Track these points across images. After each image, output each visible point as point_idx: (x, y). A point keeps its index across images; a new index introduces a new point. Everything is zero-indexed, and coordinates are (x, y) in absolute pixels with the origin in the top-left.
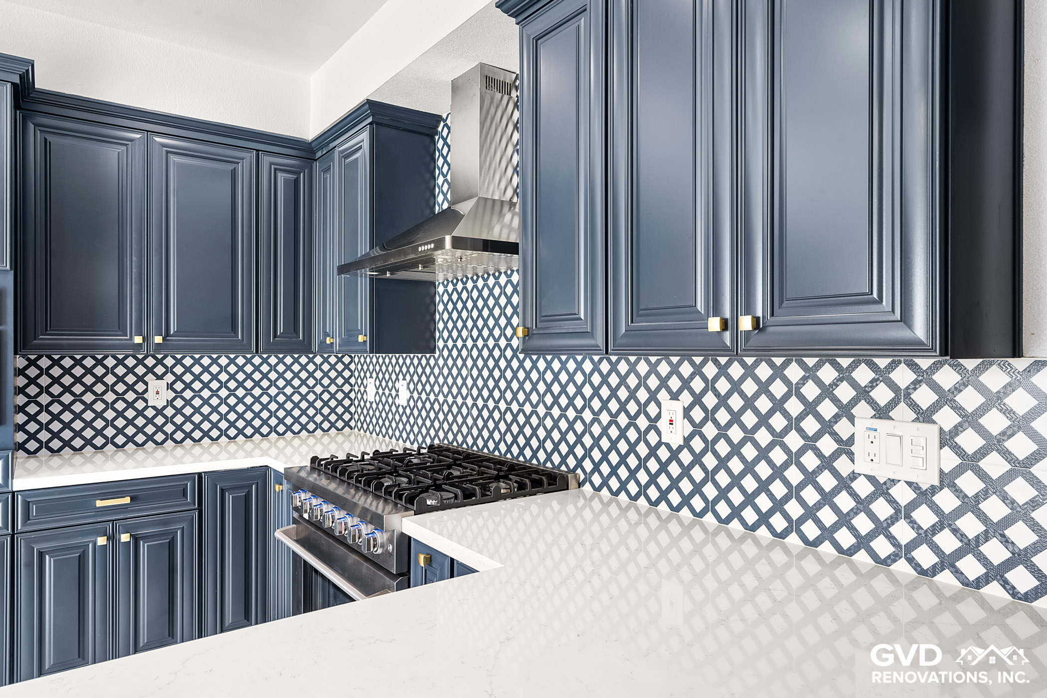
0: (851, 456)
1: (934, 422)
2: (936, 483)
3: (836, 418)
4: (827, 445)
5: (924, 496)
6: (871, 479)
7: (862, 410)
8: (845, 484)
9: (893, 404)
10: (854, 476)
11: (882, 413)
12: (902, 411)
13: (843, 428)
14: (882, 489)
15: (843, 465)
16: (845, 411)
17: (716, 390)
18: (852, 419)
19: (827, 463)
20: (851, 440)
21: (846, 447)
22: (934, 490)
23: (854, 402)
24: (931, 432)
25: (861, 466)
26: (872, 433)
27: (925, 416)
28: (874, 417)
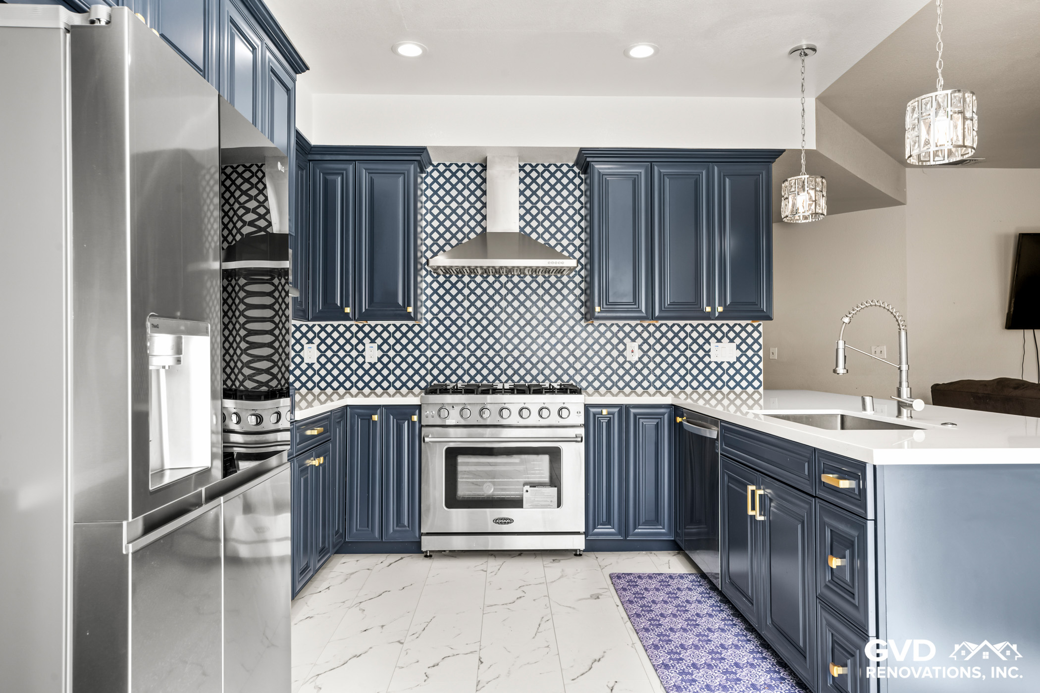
0: (709, 356)
1: (734, 342)
2: (735, 361)
3: (704, 344)
4: (701, 353)
5: (732, 365)
6: (716, 363)
7: (713, 340)
8: (707, 366)
9: (722, 338)
10: (710, 363)
11: (719, 341)
12: (725, 340)
13: (706, 347)
14: (719, 365)
15: (707, 360)
16: (707, 341)
17: (655, 337)
18: (709, 344)
19: (701, 359)
20: (709, 351)
21: (707, 353)
22: (734, 363)
23: (710, 338)
24: (734, 345)
25: (713, 359)
26: (717, 348)
27: (732, 341)
28: (717, 342)
